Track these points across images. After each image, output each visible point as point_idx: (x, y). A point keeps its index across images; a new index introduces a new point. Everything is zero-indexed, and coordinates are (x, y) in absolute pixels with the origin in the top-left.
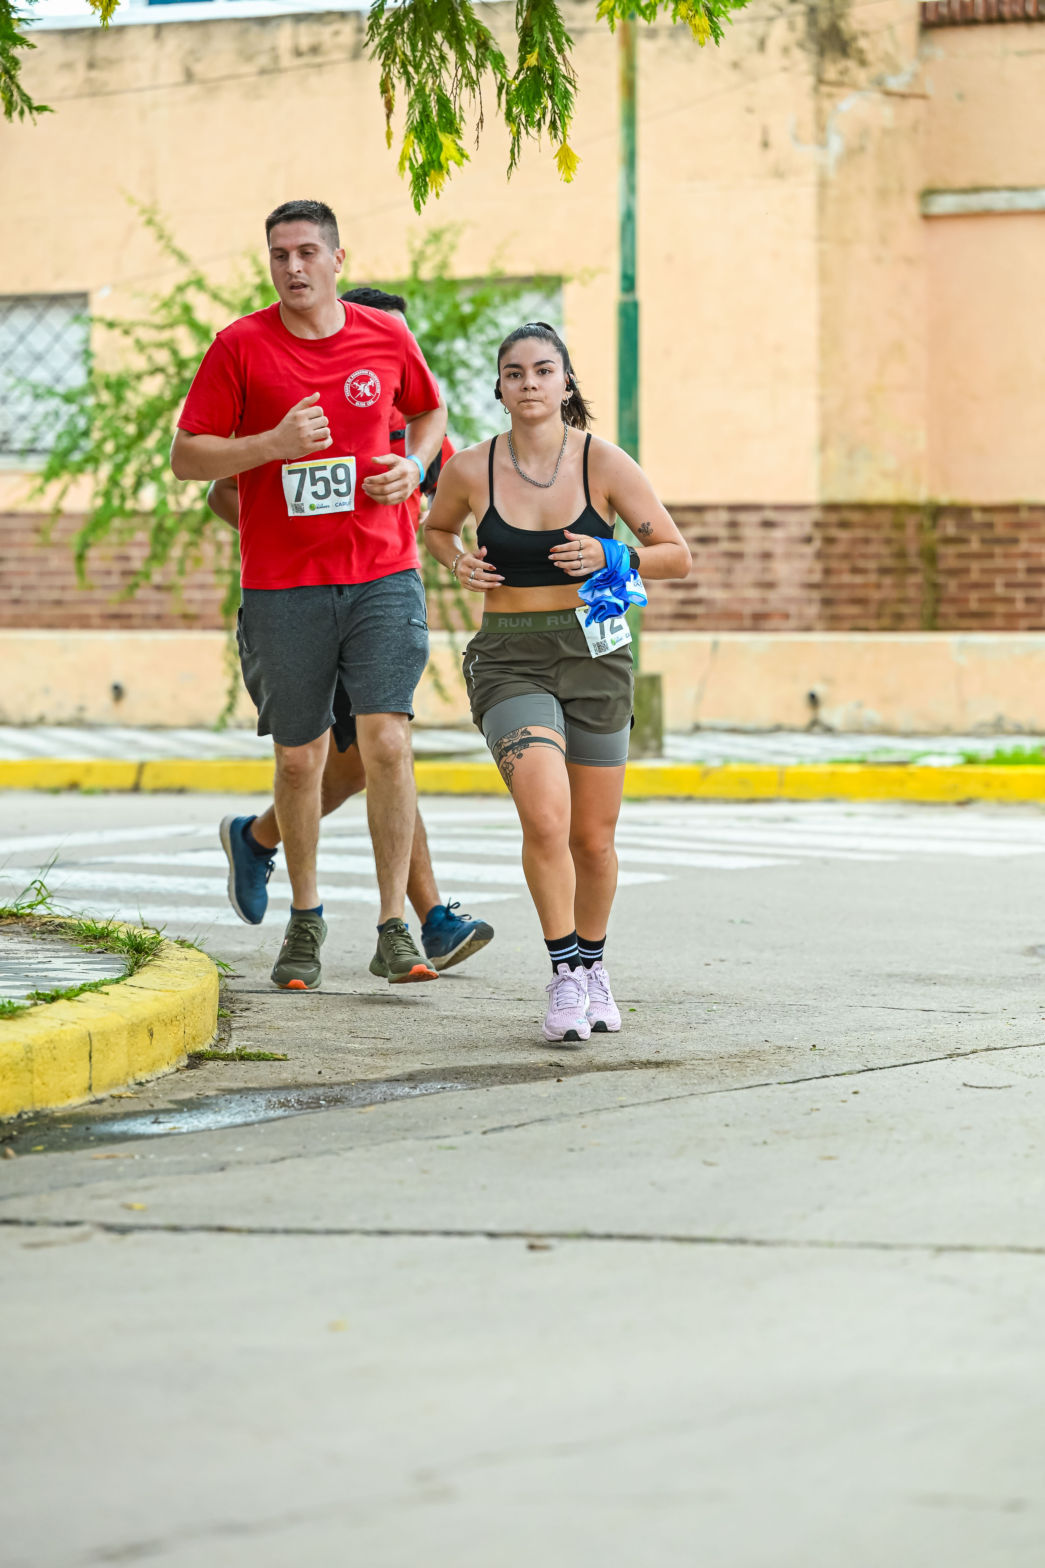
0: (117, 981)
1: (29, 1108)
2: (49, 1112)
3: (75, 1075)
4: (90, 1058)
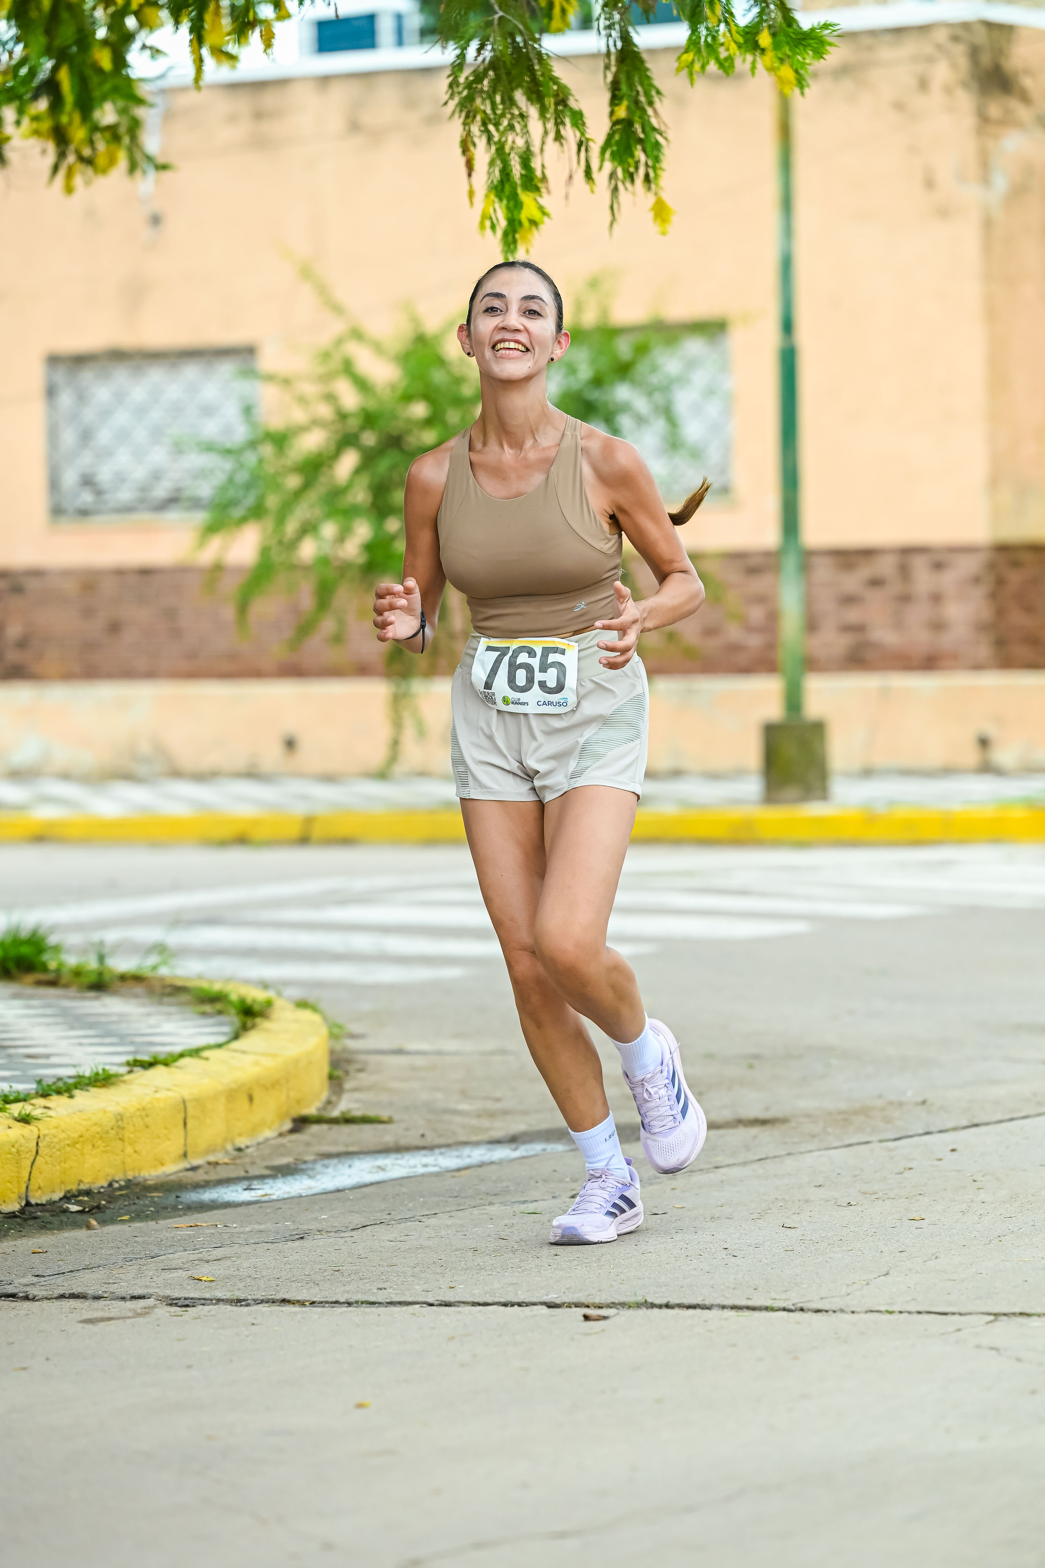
0: (219, 1046)
1: (120, 1177)
2: (141, 1180)
3: (168, 1143)
4: (185, 1124)
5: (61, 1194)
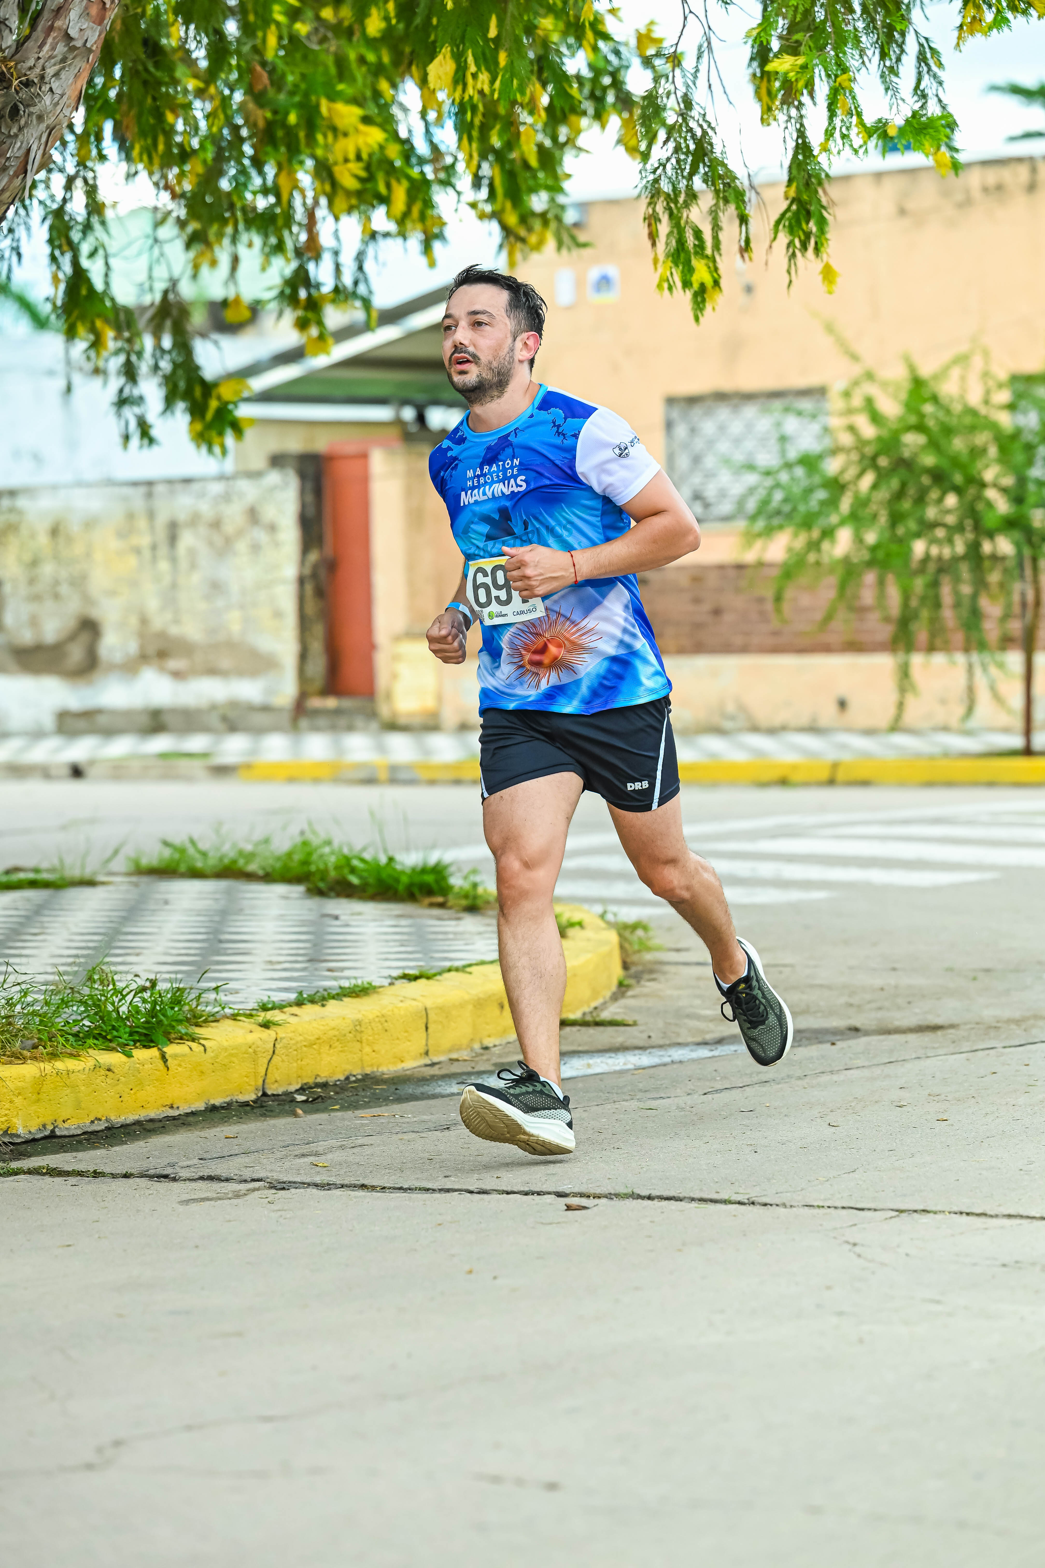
1: (357, 1071)
2: (378, 1074)
3: (409, 1043)
4: (427, 1028)
5: (298, 1087)
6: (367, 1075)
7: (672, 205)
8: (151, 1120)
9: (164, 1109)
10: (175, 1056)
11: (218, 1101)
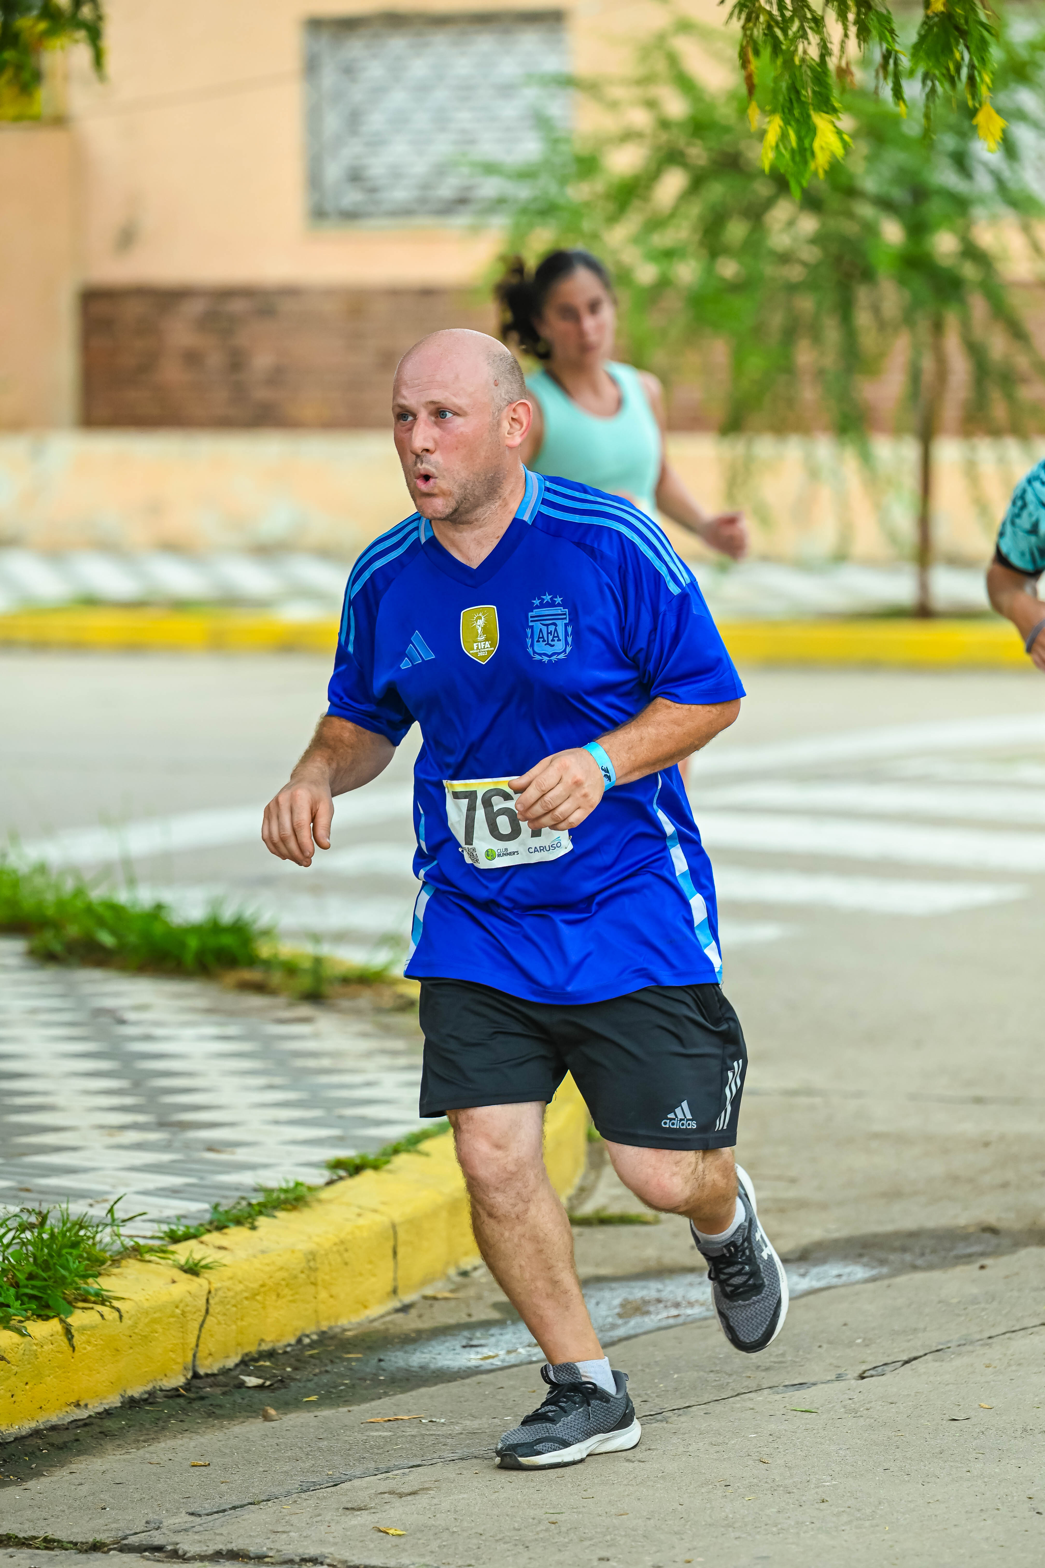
1: (311, 1329)
2: (338, 1330)
3: (373, 1279)
4: (395, 1253)
5: (237, 1359)
6: (324, 1333)
7: (778, 32)
8: (54, 1428)
9: (68, 1409)
10: (83, 1329)
11: (137, 1391)
